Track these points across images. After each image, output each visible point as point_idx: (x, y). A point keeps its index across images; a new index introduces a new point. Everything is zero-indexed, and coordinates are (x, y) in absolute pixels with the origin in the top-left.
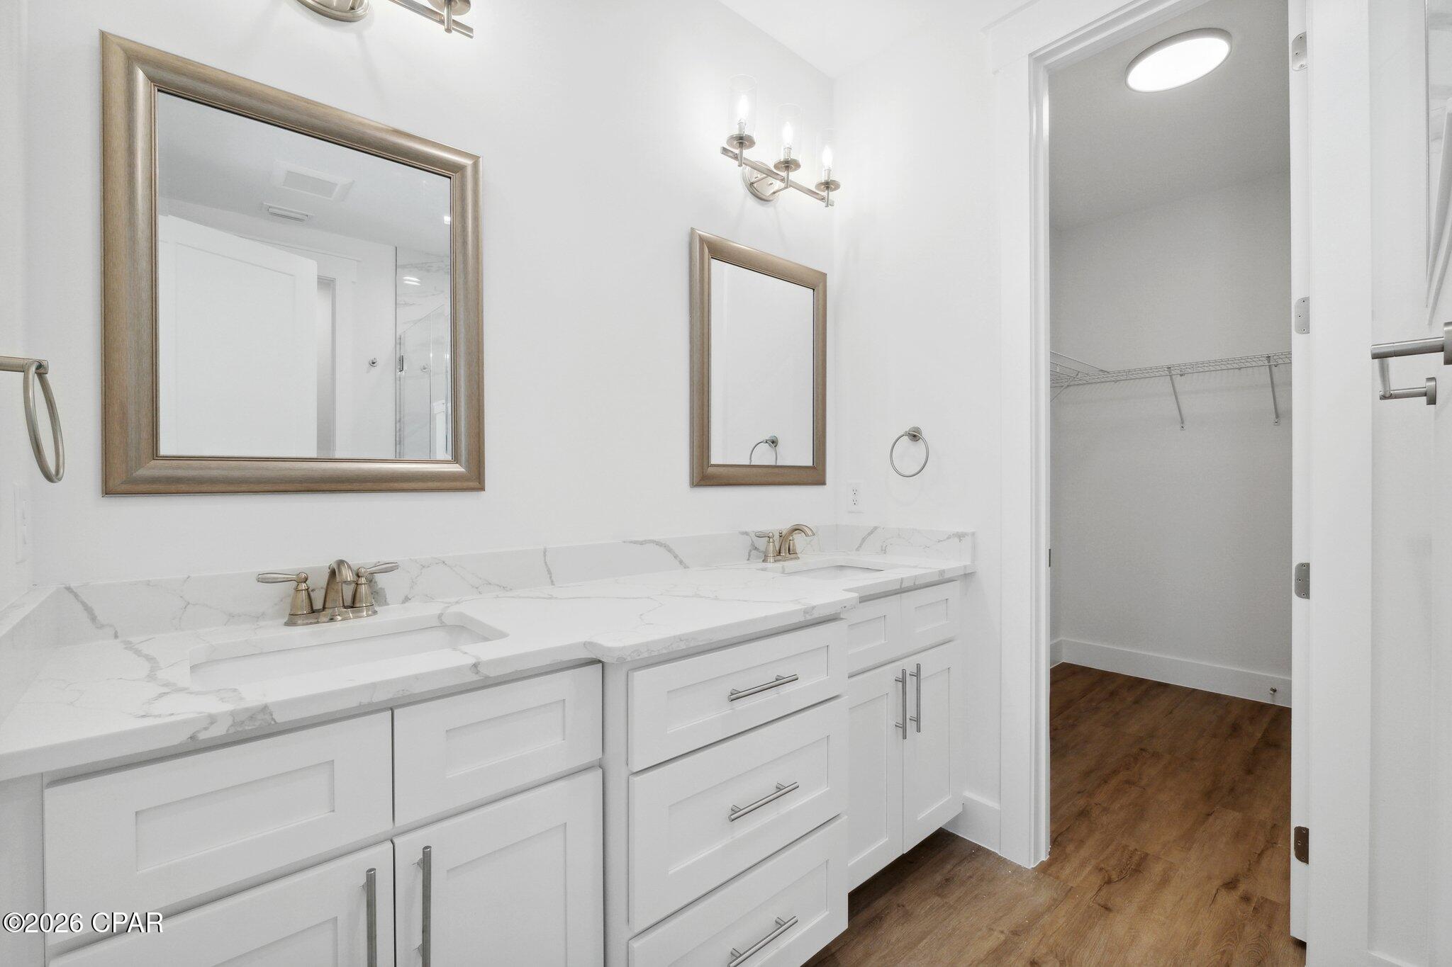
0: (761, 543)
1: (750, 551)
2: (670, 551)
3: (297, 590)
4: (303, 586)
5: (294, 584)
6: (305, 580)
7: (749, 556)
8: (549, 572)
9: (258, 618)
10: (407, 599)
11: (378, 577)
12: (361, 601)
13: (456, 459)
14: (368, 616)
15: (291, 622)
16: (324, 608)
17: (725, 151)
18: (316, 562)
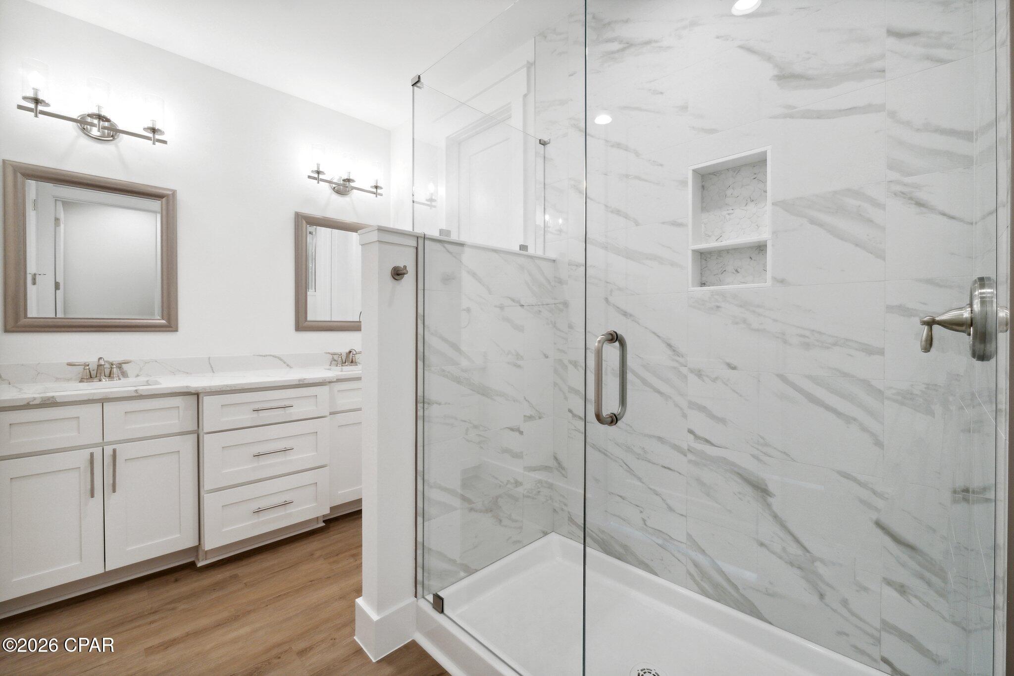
0: (336, 357)
1: (332, 361)
2: (281, 360)
3: (84, 369)
4: (87, 367)
5: (83, 367)
6: (88, 365)
7: (331, 364)
8: (212, 367)
9: (69, 380)
10: (138, 376)
11: (124, 365)
12: (113, 374)
13: (163, 319)
14: (116, 380)
15: (81, 382)
16: (96, 376)
17: (309, 177)
18: (92, 359)
